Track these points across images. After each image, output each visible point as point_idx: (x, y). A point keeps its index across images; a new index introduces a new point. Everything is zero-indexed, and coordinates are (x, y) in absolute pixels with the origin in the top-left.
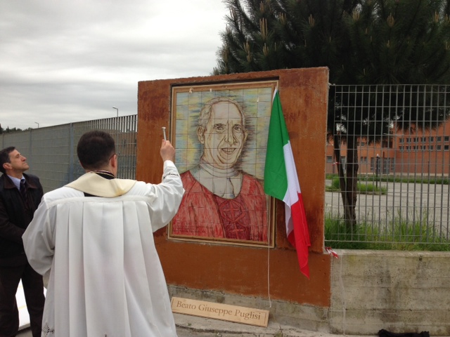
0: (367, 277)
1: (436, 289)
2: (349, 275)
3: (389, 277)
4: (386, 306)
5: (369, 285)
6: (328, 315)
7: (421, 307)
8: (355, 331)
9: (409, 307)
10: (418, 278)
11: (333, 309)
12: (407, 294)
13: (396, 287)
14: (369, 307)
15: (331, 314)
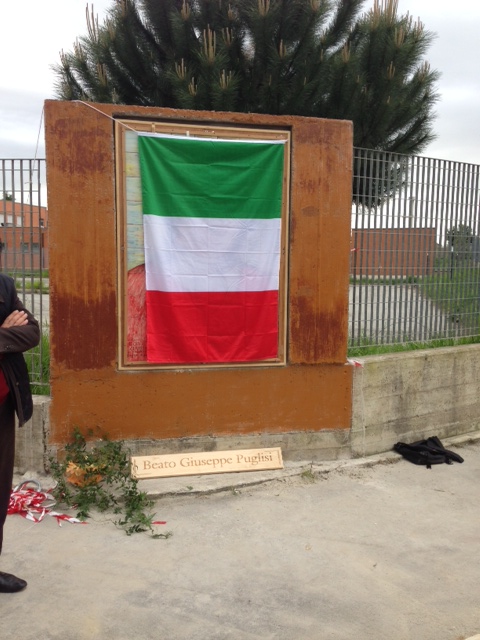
0: (384, 386)
1: (437, 389)
2: (369, 386)
3: (402, 382)
4: (399, 416)
5: (386, 395)
6: (350, 438)
7: (426, 412)
8: (373, 450)
9: (416, 413)
10: (424, 379)
11: (354, 429)
12: (415, 399)
13: (407, 393)
14: (385, 420)
15: (352, 436)
